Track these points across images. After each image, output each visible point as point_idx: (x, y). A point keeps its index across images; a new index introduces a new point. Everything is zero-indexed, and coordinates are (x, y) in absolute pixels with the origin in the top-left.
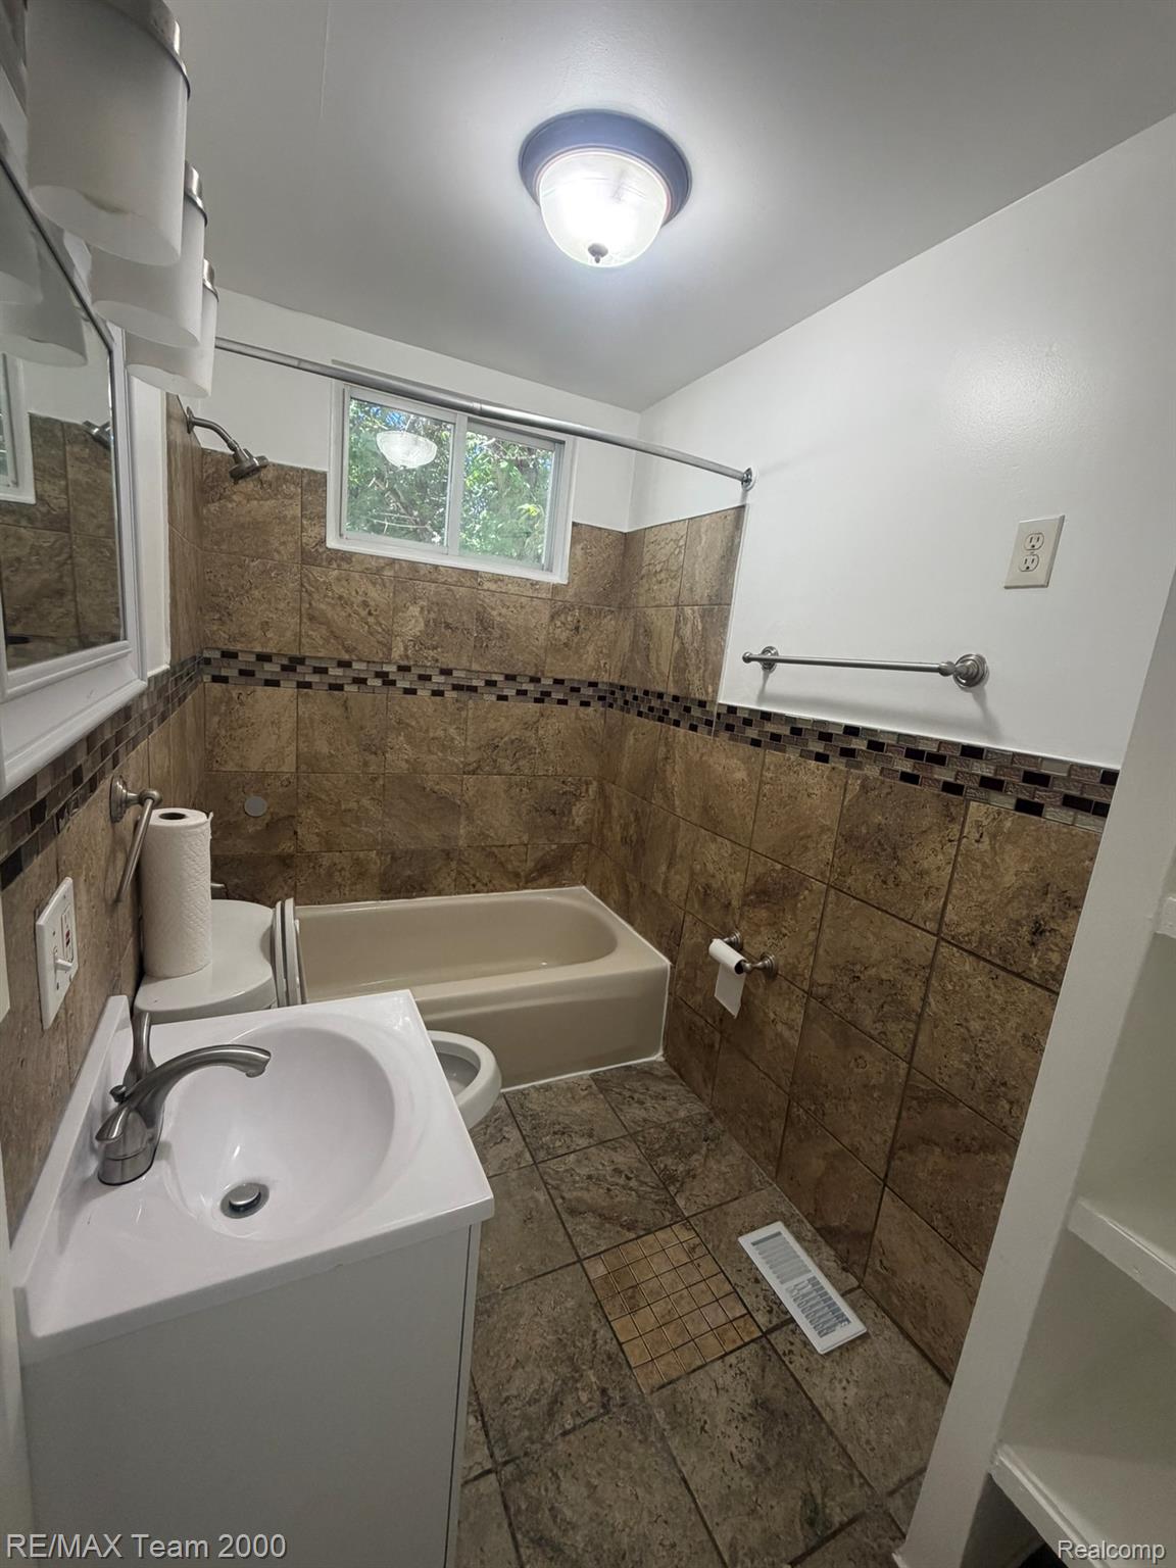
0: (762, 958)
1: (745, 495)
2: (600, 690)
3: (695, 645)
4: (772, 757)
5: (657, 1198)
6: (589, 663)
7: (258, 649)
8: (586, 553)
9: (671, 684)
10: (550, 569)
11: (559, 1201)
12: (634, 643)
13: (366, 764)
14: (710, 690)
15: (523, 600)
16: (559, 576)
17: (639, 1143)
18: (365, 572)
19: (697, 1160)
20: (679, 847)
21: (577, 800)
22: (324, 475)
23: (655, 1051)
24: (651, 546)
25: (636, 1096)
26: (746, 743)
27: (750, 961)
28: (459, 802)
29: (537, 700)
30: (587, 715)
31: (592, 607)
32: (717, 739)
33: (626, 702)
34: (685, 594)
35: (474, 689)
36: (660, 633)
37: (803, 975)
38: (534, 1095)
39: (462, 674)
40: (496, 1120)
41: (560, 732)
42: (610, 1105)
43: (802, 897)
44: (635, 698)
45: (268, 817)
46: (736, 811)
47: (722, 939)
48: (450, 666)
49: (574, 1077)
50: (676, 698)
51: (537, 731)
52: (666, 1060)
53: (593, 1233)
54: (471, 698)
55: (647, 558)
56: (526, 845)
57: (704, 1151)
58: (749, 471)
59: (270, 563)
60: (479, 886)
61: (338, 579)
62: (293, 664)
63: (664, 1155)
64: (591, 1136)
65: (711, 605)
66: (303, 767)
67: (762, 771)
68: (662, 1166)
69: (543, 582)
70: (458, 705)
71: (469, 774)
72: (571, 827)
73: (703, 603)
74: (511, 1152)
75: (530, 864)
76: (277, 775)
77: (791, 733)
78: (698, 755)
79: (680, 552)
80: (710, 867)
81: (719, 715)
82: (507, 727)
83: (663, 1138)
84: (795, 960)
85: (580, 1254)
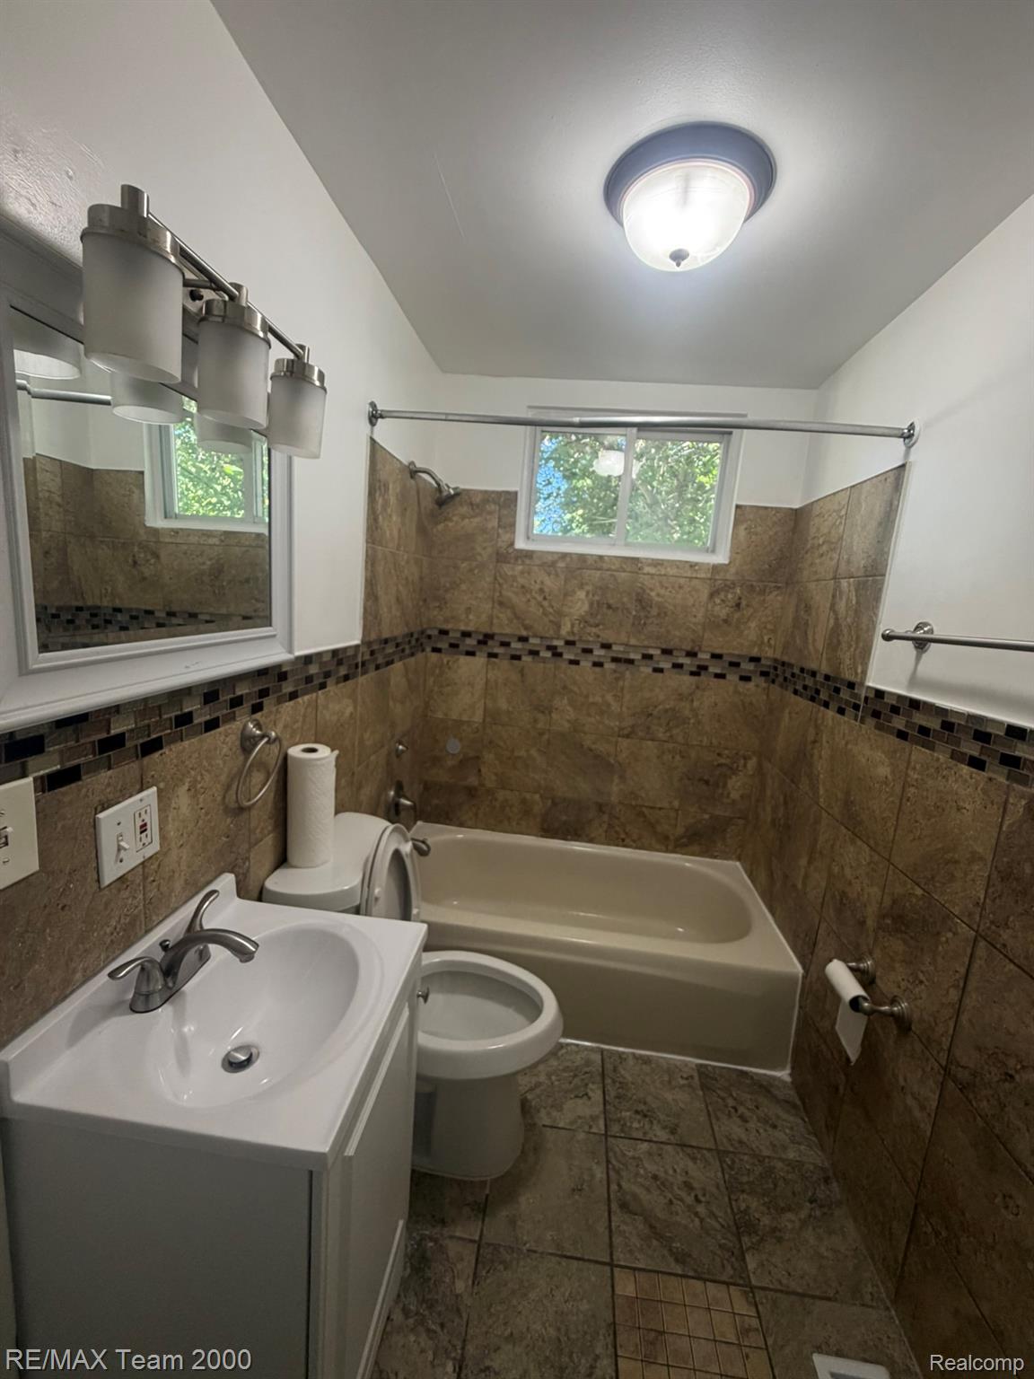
0: (893, 1001)
1: (907, 454)
2: (763, 665)
3: (849, 620)
4: (919, 754)
5: (723, 1241)
6: (749, 638)
7: (463, 628)
8: (749, 533)
9: (824, 662)
10: (713, 551)
11: (614, 1187)
12: (796, 618)
13: (536, 721)
14: (859, 671)
15: (682, 581)
16: (721, 558)
17: (725, 1166)
18: (543, 565)
19: (790, 1221)
20: (820, 842)
21: (734, 774)
22: (516, 493)
23: (783, 1068)
24: (816, 520)
25: (741, 1110)
26: (892, 734)
27: (874, 1002)
28: (612, 761)
29: (692, 674)
30: (748, 690)
31: (754, 584)
32: (862, 725)
33: (785, 679)
34: (843, 566)
35: (631, 662)
36: (818, 607)
37: (940, 1044)
38: (631, 1062)
39: (621, 648)
40: (586, 1073)
41: (716, 704)
42: (707, 1107)
43: (944, 939)
44: (793, 675)
45: (461, 756)
46: (877, 812)
47: (845, 961)
48: (611, 641)
49: (680, 1060)
50: (827, 678)
51: (692, 701)
52: (792, 1083)
53: (635, 1241)
54: (627, 669)
55: (813, 531)
56: (677, 810)
57: (803, 1214)
58: (912, 427)
59: (474, 564)
60: (628, 841)
61: (522, 573)
62: (486, 638)
63: (748, 1194)
64: (673, 1132)
65: (867, 576)
66: (488, 720)
67: (907, 769)
68: (743, 1207)
69: (703, 564)
70: (615, 675)
71: (623, 737)
72: (725, 800)
73: (859, 574)
74: (587, 1112)
75: (680, 830)
76: (469, 723)
77: (942, 727)
78: (843, 742)
79: (841, 523)
80: (848, 871)
81: (866, 698)
82: (661, 697)
83: (757, 1173)
84: (932, 1019)
85: (614, 1257)
